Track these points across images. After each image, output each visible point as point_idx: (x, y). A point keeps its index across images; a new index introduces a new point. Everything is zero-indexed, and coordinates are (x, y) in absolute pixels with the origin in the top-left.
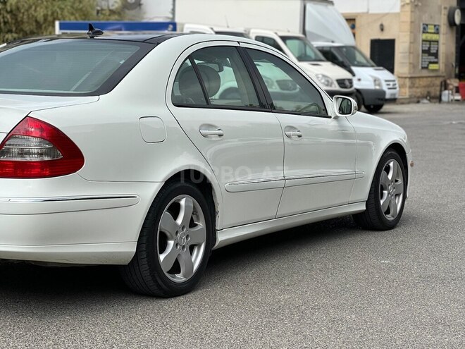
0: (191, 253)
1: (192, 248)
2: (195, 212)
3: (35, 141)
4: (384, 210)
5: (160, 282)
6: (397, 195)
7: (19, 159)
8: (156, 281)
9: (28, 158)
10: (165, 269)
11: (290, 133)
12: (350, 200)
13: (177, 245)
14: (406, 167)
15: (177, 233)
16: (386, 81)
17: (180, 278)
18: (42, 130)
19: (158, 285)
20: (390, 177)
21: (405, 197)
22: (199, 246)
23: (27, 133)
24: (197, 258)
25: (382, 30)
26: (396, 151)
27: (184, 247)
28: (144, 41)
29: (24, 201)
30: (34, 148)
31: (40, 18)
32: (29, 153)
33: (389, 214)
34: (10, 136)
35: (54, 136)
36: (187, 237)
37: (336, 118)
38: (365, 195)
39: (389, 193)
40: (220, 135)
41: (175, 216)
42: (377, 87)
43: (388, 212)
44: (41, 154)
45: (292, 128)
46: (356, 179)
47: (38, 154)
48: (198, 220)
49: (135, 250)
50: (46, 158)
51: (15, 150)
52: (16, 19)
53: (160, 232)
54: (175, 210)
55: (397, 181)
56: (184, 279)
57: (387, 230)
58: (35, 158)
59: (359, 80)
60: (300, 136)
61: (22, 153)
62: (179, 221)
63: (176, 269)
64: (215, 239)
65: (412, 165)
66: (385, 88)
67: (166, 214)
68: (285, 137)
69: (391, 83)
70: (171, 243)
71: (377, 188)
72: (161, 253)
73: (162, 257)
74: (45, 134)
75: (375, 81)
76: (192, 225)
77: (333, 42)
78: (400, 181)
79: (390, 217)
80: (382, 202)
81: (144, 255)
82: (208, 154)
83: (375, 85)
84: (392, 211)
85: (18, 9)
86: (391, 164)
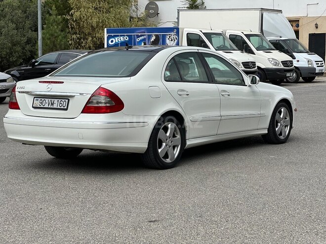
0: (174, 150)
1: (174, 147)
2: (175, 130)
3: (103, 97)
4: (278, 133)
5: (159, 162)
6: (286, 126)
7: (96, 105)
8: (157, 161)
9: (100, 105)
10: (161, 156)
11: (224, 93)
12: (259, 127)
13: (167, 145)
14: (292, 111)
15: (167, 140)
16: (316, 62)
17: (168, 161)
18: (106, 92)
19: (158, 163)
20: (282, 116)
21: (291, 127)
22: (178, 146)
23: (100, 94)
24: (177, 152)
25: (317, 27)
26: (285, 103)
27: (170, 146)
28: (152, 51)
29: (99, 123)
30: (103, 100)
31: (95, 24)
32: (101, 103)
33: (281, 135)
34: (93, 95)
35: (111, 95)
36: (172, 142)
37: (250, 86)
38: (267, 125)
39: (281, 125)
40: (187, 95)
41: (166, 132)
42: (310, 66)
43: (281, 134)
44: (106, 103)
45: (224, 91)
46: (261, 117)
47: (104, 103)
48: (177, 134)
49: (147, 147)
50: (108, 105)
51: (95, 101)
52: (79, 26)
53: (159, 139)
54: (166, 129)
55: (286, 118)
56: (171, 161)
57: (280, 144)
58: (103, 105)
59: (298, 61)
60: (229, 95)
61: (98, 103)
62: (168, 134)
63: (166, 156)
64: (185, 144)
65: (296, 110)
66: (315, 66)
67: (161, 131)
68: (221, 96)
69: (320, 63)
70: (164, 144)
71: (274, 122)
72: (159, 148)
73: (160, 150)
74: (107, 95)
75: (308, 61)
76: (174, 136)
77: (281, 37)
78: (288, 118)
79: (282, 137)
80: (277, 129)
81: (151, 149)
82: (182, 104)
83: (309, 64)
84: (283, 135)
85: (80, 18)
86: (282, 110)
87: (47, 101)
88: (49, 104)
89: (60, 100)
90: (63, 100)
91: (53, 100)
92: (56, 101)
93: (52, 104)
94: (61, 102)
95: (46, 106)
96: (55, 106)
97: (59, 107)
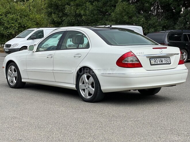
87: (158, 60)
88: (160, 62)
89: (165, 59)
90: (167, 58)
91: (161, 59)
92: (163, 59)
93: (162, 61)
94: (166, 60)
95: (159, 63)
96: (164, 62)
97: (166, 63)
